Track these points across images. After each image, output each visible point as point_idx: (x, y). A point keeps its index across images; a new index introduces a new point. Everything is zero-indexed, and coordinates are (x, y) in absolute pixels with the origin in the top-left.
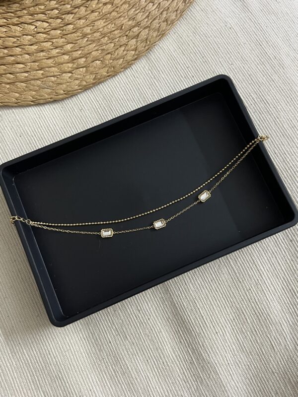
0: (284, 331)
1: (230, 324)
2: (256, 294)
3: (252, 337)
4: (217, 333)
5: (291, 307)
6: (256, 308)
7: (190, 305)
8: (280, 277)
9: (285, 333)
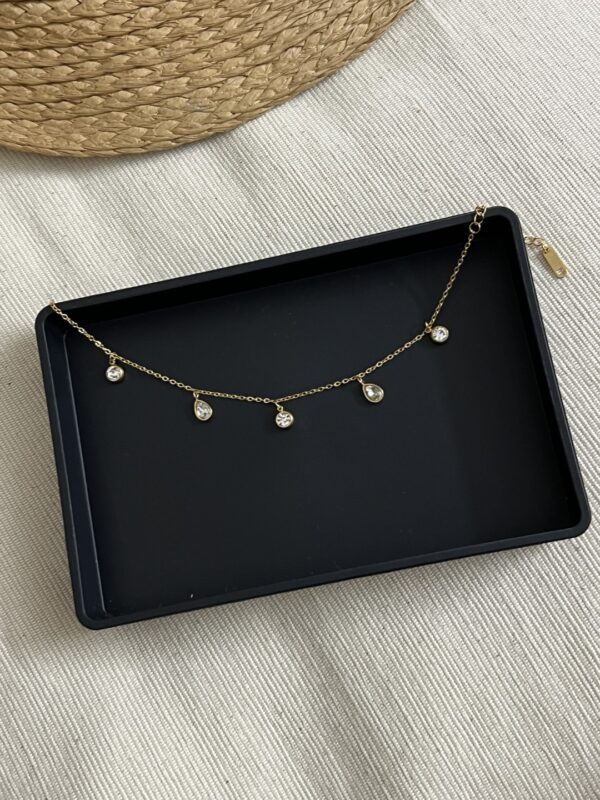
0: (576, 737)
1: (465, 729)
2: (511, 664)
3: (512, 754)
4: (438, 750)
5: (588, 685)
6: (515, 692)
7: (379, 695)
8: (560, 626)
9: (578, 739)
